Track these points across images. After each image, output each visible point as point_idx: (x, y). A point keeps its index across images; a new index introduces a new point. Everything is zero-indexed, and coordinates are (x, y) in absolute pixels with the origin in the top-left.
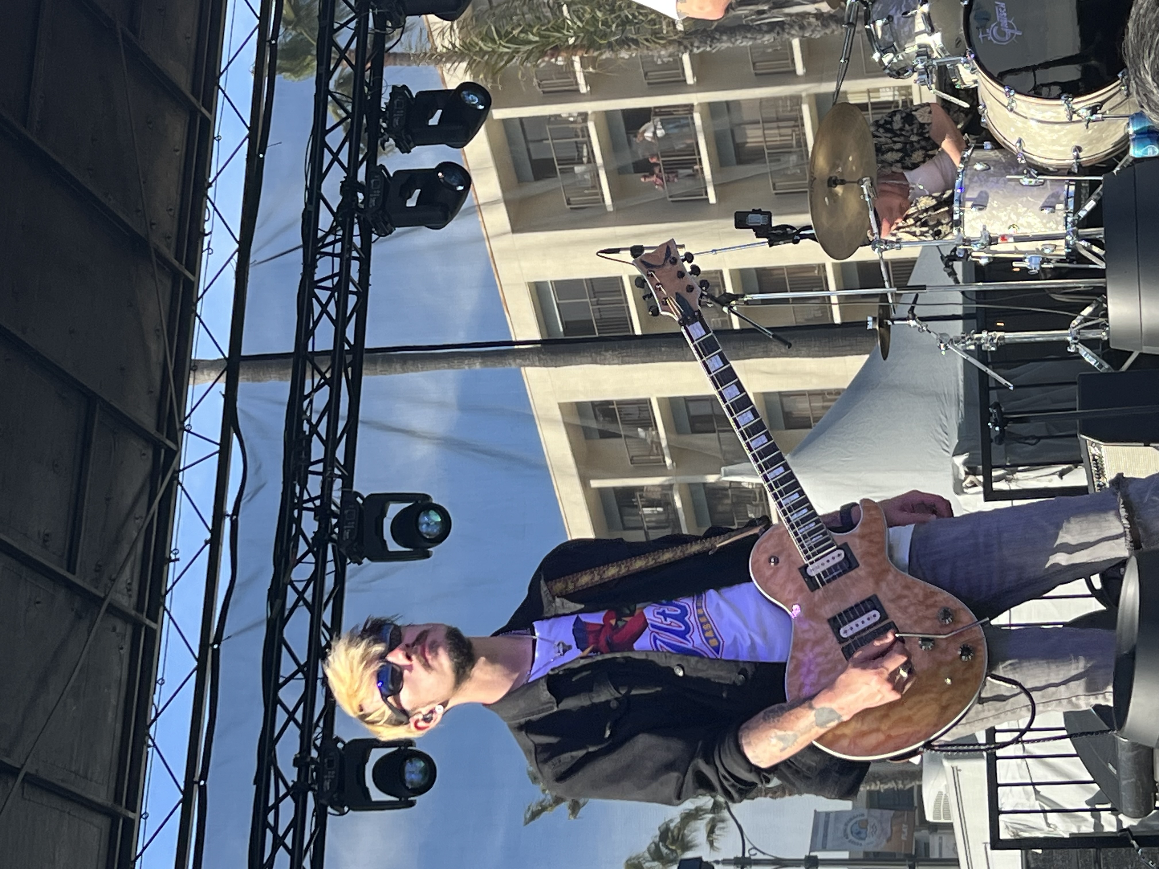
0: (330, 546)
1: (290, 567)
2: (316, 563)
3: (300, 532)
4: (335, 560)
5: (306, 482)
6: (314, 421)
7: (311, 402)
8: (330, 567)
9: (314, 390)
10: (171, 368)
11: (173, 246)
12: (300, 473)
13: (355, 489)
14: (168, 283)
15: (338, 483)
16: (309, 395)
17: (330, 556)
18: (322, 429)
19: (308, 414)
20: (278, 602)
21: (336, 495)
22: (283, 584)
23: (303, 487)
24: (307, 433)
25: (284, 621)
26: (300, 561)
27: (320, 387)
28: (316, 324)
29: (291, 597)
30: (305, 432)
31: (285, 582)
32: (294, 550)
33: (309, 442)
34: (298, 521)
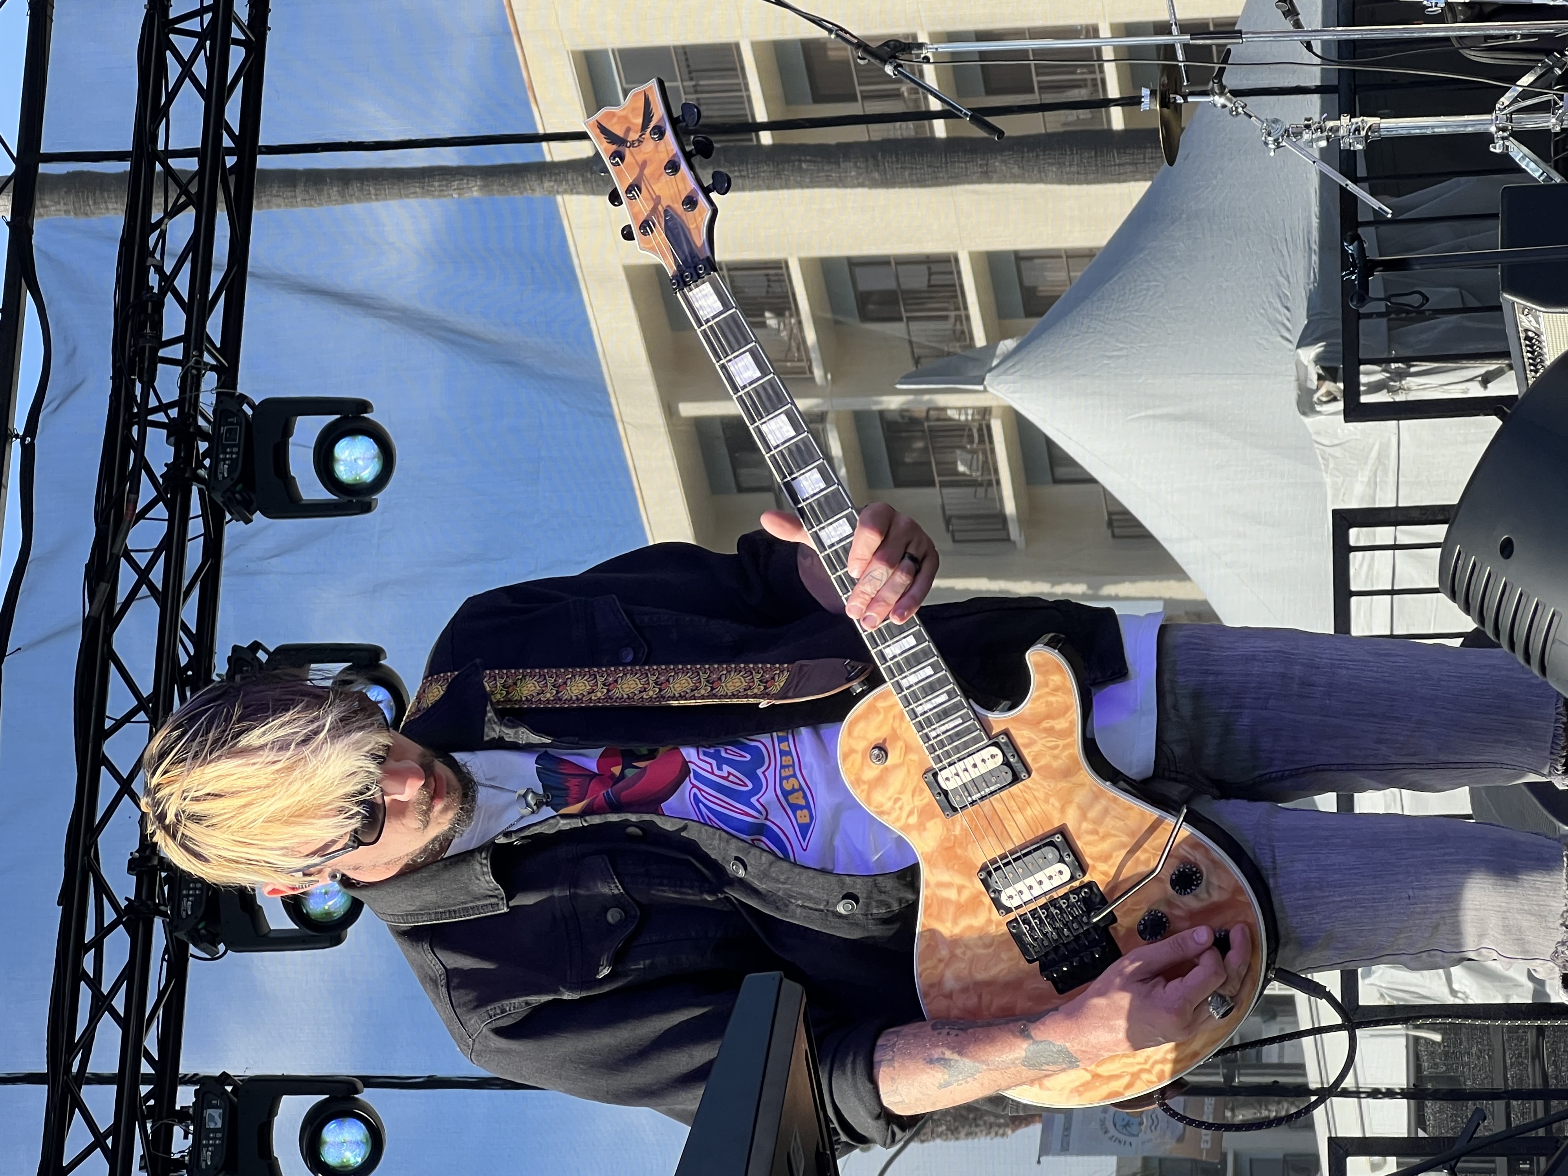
0: (195, 489)
1: (124, 527)
2: (171, 521)
3: (142, 464)
4: (204, 515)
5: (153, 378)
6: (168, 270)
7: (162, 235)
8: (196, 526)
9: (170, 214)
12: (142, 361)
13: (240, 390)
15: (210, 380)
16: (160, 222)
17: (195, 507)
18: (182, 283)
19: (158, 256)
20: (104, 587)
21: (207, 399)
22: (111, 554)
23: (149, 384)
24: (156, 291)
25: (114, 621)
26: (142, 515)
27: (177, 209)
28: (171, 97)
29: (127, 577)
30: (153, 288)
31: (115, 551)
32: (132, 496)
33: (159, 305)
34: (140, 446)
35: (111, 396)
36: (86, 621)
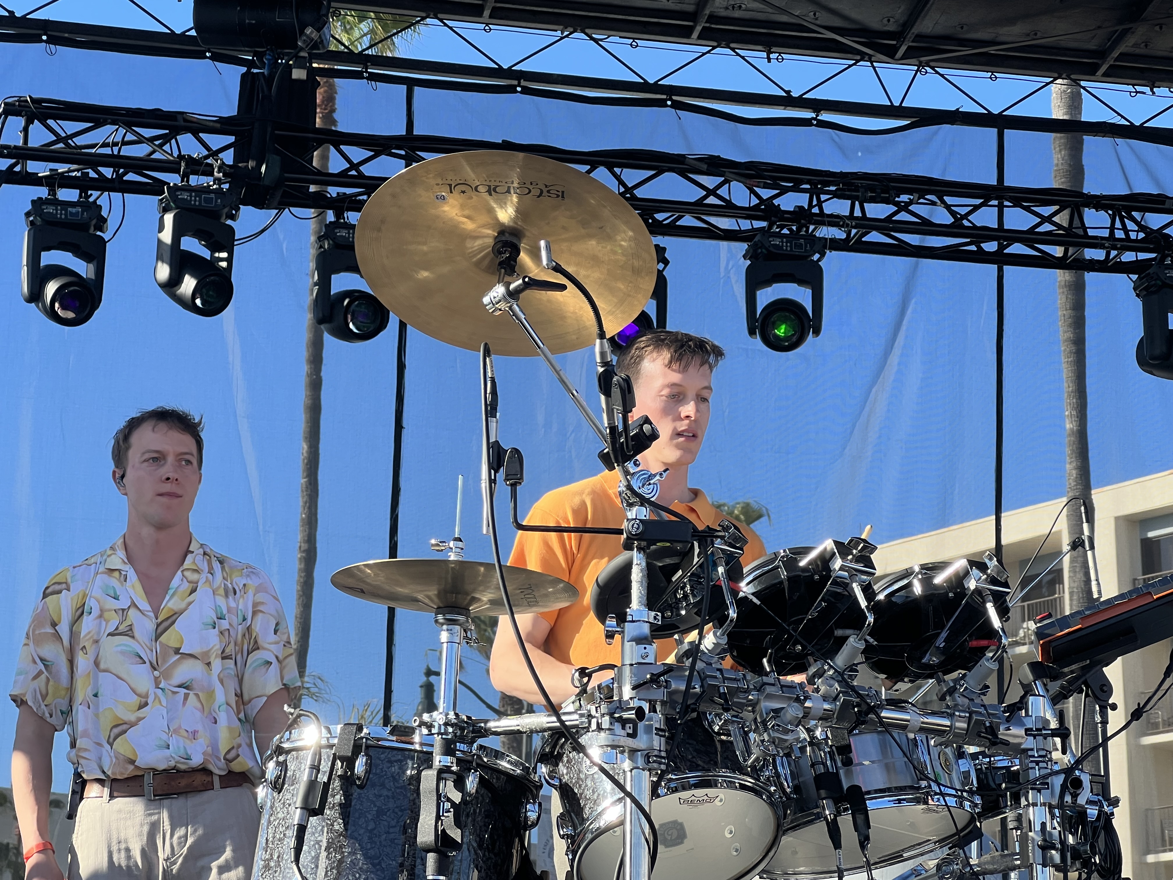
0: (765, 224)
1: (743, 179)
2: (749, 209)
3: (784, 191)
5: (839, 197)
6: (912, 207)
7: (933, 203)
8: (745, 225)
9: (948, 207)
10: (992, 50)
11: (1138, 51)
12: (849, 190)
13: (829, 252)
14: (1092, 46)
15: (839, 234)
16: (943, 202)
17: (757, 224)
18: (903, 216)
19: (922, 201)
20: (704, 167)
21: (827, 232)
22: (725, 172)
23: (836, 195)
24: (897, 199)
25: (683, 173)
26: (752, 192)
27: (953, 214)
28: (1027, 209)
29: (710, 181)
30: (899, 197)
31: (727, 174)
32: (762, 184)
33: (887, 201)
34: (796, 189)
35: (829, 171)
36: (683, 156)
